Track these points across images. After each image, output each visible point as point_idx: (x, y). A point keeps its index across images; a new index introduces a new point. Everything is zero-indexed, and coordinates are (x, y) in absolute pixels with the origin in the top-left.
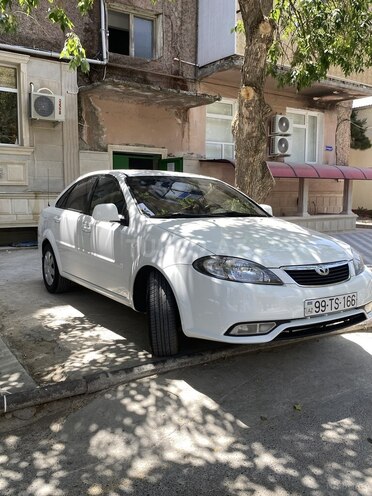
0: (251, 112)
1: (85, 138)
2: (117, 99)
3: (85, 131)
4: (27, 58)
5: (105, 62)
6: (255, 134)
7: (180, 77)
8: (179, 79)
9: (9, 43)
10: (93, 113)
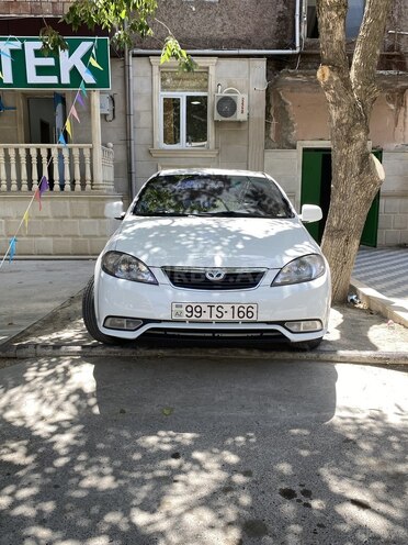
0: (334, 95)
1: (272, 136)
2: (310, 89)
3: (272, 129)
4: (215, 59)
5: (298, 51)
6: (344, 121)
7: (395, 53)
8: (394, 56)
9: (200, 48)
10: (283, 108)
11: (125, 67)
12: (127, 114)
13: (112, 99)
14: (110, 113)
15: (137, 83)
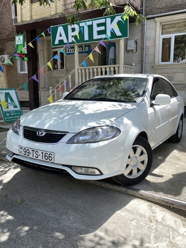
11: (143, 25)
12: (142, 49)
13: (136, 42)
14: (135, 49)
15: (148, 33)
